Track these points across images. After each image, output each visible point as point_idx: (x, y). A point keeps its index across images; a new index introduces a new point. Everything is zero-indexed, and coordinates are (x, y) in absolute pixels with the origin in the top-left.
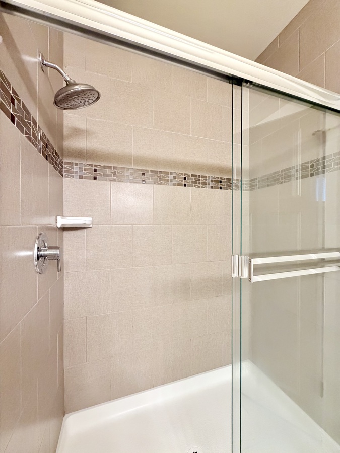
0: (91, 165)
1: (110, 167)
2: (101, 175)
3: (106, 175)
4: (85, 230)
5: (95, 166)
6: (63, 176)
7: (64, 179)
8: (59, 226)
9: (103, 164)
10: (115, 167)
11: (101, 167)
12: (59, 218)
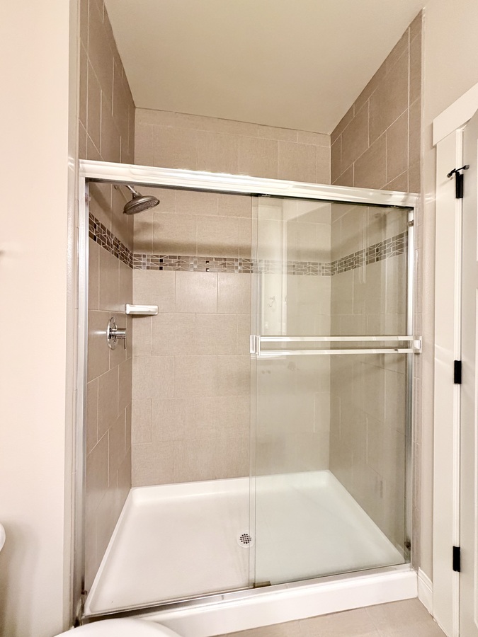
0: (157, 256)
1: (175, 257)
2: (167, 265)
3: (171, 265)
4: (152, 317)
5: (161, 256)
6: (132, 267)
7: (134, 270)
8: (128, 313)
9: (168, 255)
10: (179, 257)
11: (167, 258)
12: (128, 305)
